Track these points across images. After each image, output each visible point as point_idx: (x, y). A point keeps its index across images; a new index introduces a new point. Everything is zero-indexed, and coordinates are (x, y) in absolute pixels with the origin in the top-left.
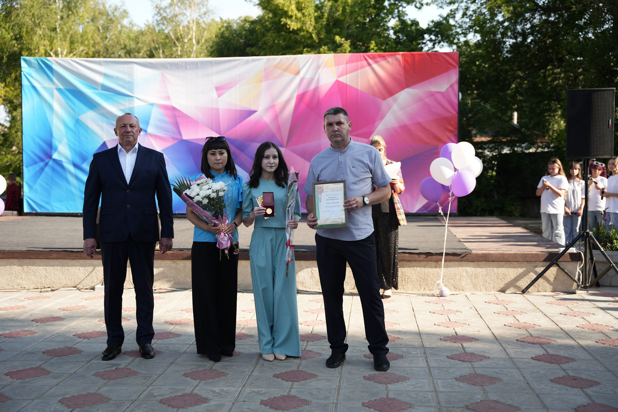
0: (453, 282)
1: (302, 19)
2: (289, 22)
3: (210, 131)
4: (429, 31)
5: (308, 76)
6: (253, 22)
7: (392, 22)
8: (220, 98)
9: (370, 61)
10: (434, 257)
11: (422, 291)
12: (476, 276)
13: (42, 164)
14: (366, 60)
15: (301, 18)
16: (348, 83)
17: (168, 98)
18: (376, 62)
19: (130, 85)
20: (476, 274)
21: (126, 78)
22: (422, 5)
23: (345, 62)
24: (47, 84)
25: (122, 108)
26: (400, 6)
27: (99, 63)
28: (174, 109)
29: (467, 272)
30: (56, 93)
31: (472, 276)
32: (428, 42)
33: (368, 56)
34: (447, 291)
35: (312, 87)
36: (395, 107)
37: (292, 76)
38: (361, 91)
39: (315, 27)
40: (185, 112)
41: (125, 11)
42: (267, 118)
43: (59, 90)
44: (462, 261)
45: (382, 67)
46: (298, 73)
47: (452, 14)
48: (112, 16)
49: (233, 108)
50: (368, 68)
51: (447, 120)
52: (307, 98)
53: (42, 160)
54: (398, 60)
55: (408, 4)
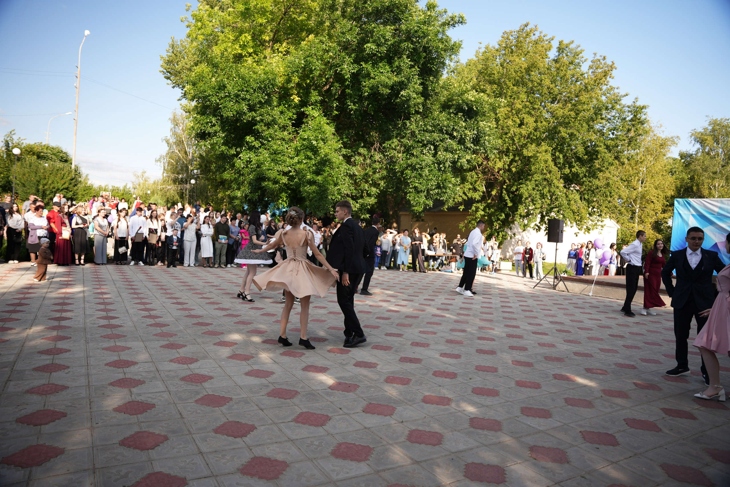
24: (687, 212)
27: (717, 201)
30: (691, 217)
43: (693, 215)
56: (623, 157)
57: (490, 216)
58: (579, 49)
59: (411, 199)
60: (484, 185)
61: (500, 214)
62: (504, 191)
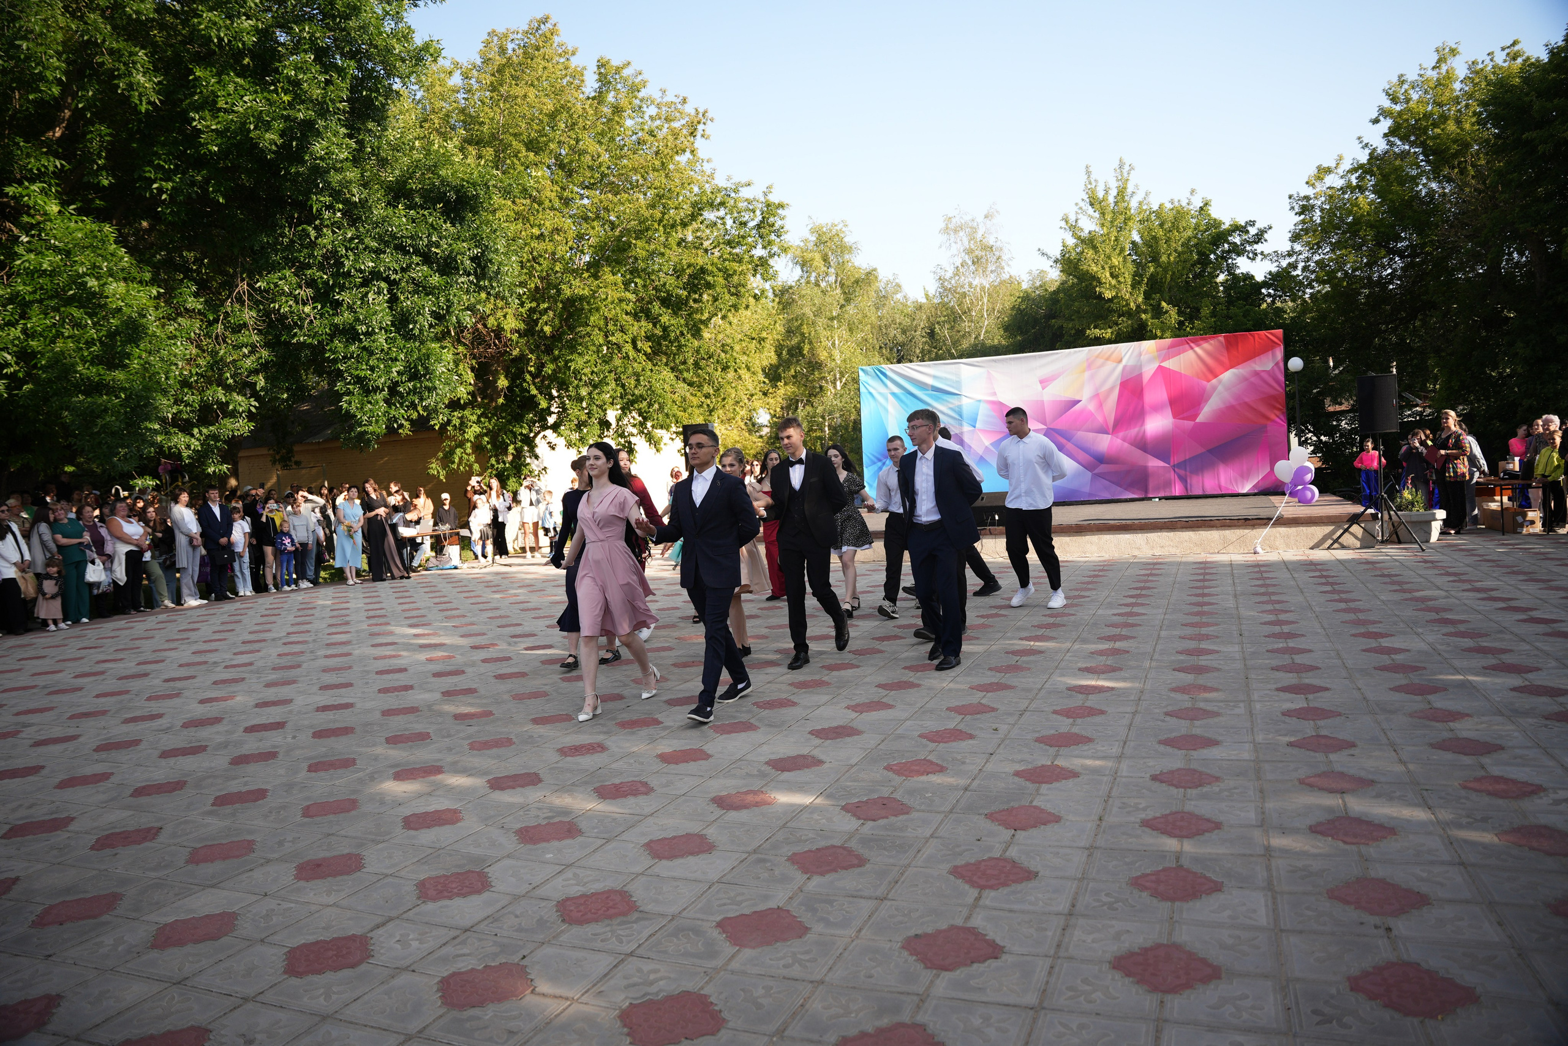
0: (1268, 542)
1: (1118, 286)
2: (1101, 290)
4: (1265, 284)
5: (1131, 363)
6: (1056, 292)
7: (1222, 278)
8: (1045, 390)
9: (1192, 345)
10: (1251, 522)
11: (1241, 551)
12: (1288, 537)
13: (880, 464)
14: (1188, 343)
15: (1115, 286)
16: (1171, 368)
17: (995, 394)
18: (1198, 345)
19: (958, 384)
20: (1287, 535)
21: (954, 378)
22: (1256, 254)
23: (1167, 347)
24: (883, 390)
25: (951, 406)
26: (1229, 258)
27: (929, 366)
28: (1001, 404)
29: (1279, 534)
30: (890, 397)
31: (1284, 537)
32: (1267, 298)
33: (1191, 340)
34: (1259, 549)
35: (1135, 373)
36: (1220, 388)
37: (1115, 364)
39: (1131, 293)
41: (898, 286)
42: (1091, 407)
43: (893, 394)
44: (1275, 524)
45: (1204, 350)
46: (1120, 361)
47: (1293, 266)
48: (883, 292)
49: (1057, 399)
50: (1191, 352)
51: (1274, 398)
52: (1131, 385)
53: (880, 460)
54: (1220, 342)
55: (1239, 255)
56: (747, 295)
57: (493, 435)
58: (640, 78)
59: (353, 409)
60: (473, 369)
61: (522, 427)
62: (528, 377)
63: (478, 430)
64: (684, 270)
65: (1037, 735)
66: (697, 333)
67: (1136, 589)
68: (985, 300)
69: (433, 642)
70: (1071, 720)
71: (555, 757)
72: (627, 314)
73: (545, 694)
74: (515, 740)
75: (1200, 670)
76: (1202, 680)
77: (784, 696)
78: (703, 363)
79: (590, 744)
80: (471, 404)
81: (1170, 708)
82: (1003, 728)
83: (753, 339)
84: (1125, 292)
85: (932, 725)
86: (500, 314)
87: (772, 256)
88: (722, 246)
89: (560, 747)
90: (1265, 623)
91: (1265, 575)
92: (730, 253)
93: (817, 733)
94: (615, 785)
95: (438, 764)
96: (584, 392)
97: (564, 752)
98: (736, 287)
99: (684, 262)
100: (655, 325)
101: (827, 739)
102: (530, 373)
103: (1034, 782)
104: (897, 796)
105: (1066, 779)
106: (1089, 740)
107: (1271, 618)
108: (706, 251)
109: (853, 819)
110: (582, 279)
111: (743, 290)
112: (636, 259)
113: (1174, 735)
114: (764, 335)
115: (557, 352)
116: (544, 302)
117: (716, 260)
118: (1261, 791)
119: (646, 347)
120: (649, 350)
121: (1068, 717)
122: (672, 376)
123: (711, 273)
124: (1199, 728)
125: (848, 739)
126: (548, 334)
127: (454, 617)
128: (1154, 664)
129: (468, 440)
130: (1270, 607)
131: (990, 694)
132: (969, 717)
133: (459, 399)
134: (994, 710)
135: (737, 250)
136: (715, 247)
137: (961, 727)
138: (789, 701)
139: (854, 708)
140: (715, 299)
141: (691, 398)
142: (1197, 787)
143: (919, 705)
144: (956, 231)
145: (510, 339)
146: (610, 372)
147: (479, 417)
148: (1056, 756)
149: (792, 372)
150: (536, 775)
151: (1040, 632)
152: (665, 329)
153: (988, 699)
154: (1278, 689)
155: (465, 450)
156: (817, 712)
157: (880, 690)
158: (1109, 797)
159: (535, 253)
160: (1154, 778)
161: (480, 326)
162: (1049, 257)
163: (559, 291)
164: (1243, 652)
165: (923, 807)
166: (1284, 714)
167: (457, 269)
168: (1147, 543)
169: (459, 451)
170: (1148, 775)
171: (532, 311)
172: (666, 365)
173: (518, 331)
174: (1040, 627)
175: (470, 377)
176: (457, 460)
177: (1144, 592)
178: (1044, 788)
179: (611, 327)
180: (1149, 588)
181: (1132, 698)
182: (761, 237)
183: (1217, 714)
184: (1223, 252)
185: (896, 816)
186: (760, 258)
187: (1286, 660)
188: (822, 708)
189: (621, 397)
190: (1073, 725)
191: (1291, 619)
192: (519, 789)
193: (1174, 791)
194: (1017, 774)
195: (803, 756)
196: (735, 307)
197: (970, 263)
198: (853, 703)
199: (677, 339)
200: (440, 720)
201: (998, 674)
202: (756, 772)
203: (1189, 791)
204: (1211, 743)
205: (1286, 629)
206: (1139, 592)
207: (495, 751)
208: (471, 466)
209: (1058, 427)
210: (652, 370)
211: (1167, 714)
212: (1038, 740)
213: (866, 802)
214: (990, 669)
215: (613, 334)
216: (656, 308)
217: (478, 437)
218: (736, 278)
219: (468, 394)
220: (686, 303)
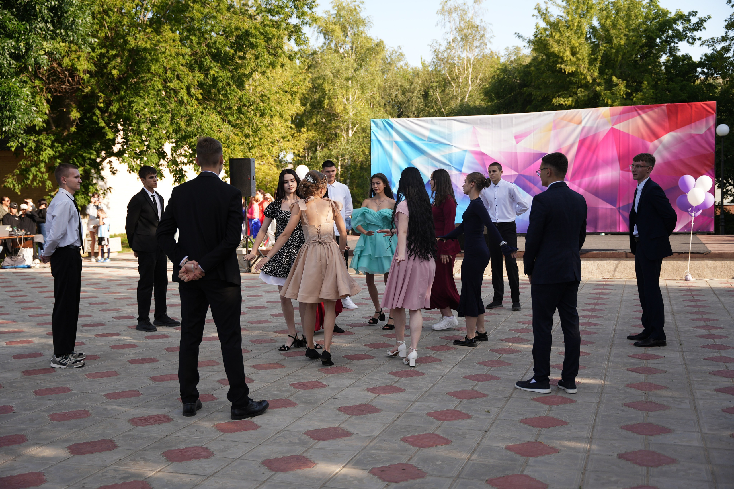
0: (697, 272)
1: (577, 63)
2: (563, 67)
3: (510, 169)
4: (701, 64)
5: (588, 125)
6: (528, 66)
7: (664, 58)
8: (518, 144)
9: (640, 112)
10: (683, 255)
11: (675, 278)
12: (714, 268)
14: (636, 111)
15: (575, 62)
16: (621, 130)
17: (478, 145)
18: (645, 112)
19: (449, 137)
20: (714, 267)
21: (446, 131)
22: (695, 40)
23: (619, 113)
24: (388, 139)
25: (443, 154)
26: (672, 42)
28: (483, 154)
29: (708, 265)
30: (394, 144)
31: (711, 268)
32: (701, 75)
33: (638, 108)
35: (592, 134)
36: (661, 147)
37: (576, 125)
38: (632, 136)
39: (588, 69)
40: (491, 156)
41: (402, 55)
43: (397, 142)
44: (703, 258)
45: (650, 116)
46: (580, 123)
47: (727, 49)
48: (389, 60)
49: (529, 152)
50: (638, 118)
51: (705, 156)
52: (588, 142)
54: (663, 110)
55: (680, 40)
56: (283, 55)
60: (48, 101)
61: (91, 154)
62: (98, 112)
63: (52, 153)
64: (232, 32)
65: (521, 417)
66: (241, 85)
67: (591, 304)
68: (470, 70)
69: (11, 330)
70: (547, 407)
71: (126, 426)
72: (182, 65)
73: (114, 374)
74: (91, 412)
75: (648, 371)
76: (652, 379)
77: (315, 379)
78: (244, 109)
79: (157, 416)
80: (47, 130)
81: (627, 401)
82: (494, 411)
83: (286, 92)
84: (584, 67)
85: (436, 406)
86: (73, 56)
87: (304, 24)
88: (263, 13)
89: (131, 417)
90: (700, 336)
91: (696, 298)
92: (271, 21)
93: (345, 410)
94: (181, 450)
95: (22, 433)
96: (144, 127)
97: (136, 422)
98: (274, 49)
99: (233, 26)
100: (206, 76)
101: (353, 415)
102: (100, 108)
103: (523, 455)
104: (413, 462)
105: (548, 454)
106: (563, 423)
107: (705, 332)
108: (251, 17)
109: (380, 481)
110: (146, 34)
111: (280, 51)
112: (193, 19)
113: (633, 422)
114: (295, 89)
115: (123, 93)
116: (112, 49)
117: (258, 25)
118: (713, 473)
119: (198, 93)
120: (200, 97)
121: (546, 403)
122: (219, 118)
123: (254, 36)
124: (653, 418)
125: (370, 415)
126: (116, 76)
127: (30, 308)
128: (611, 364)
129: (42, 161)
130: (702, 324)
131: (480, 383)
132: (465, 401)
133: (35, 126)
134: (485, 396)
135: (276, 18)
136: (258, 14)
137: (459, 408)
138: (320, 383)
139: (373, 390)
140: (257, 58)
141: (235, 137)
142: (657, 466)
143: (424, 390)
144: (450, 13)
145: (82, 79)
146: (168, 112)
147: (53, 142)
148: (539, 435)
149: (314, 121)
150: (112, 441)
151: (517, 335)
152: (215, 79)
153: (480, 387)
154: (716, 390)
155: (39, 169)
156: (343, 392)
157: (393, 377)
158: (585, 470)
159: (105, 7)
160: (621, 456)
161: (55, 65)
162: (524, 39)
163: (126, 42)
164: (684, 359)
165: (435, 473)
166: (723, 410)
167: (36, 15)
168: (598, 268)
169: (34, 170)
170: (615, 454)
171: (102, 56)
172: (214, 108)
173: (89, 72)
174: (516, 331)
175: (46, 108)
176: (31, 177)
177: (597, 307)
178: (532, 460)
179: (169, 74)
180: (601, 304)
181: (596, 391)
182: (296, 8)
183: (668, 408)
184: (667, 37)
185: (414, 479)
186: (295, 26)
187: (720, 367)
188: (347, 389)
189: (176, 134)
190: (550, 410)
191: (722, 334)
192: (97, 454)
193: (638, 468)
194: (508, 448)
195: (335, 428)
196: (273, 65)
197: (459, 39)
198: (371, 386)
199: (223, 88)
200: (22, 395)
201: (486, 367)
202: (297, 441)
203: (651, 469)
204: (664, 430)
205: (718, 342)
206: (593, 307)
207: (73, 421)
208: (44, 182)
209: (526, 174)
210: (202, 113)
211: (625, 405)
212: (522, 421)
213: (389, 467)
214: (479, 363)
215: (171, 81)
216: (208, 61)
217: (52, 159)
218: (274, 41)
219: (44, 122)
220: (232, 59)
